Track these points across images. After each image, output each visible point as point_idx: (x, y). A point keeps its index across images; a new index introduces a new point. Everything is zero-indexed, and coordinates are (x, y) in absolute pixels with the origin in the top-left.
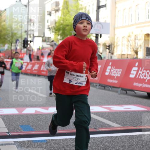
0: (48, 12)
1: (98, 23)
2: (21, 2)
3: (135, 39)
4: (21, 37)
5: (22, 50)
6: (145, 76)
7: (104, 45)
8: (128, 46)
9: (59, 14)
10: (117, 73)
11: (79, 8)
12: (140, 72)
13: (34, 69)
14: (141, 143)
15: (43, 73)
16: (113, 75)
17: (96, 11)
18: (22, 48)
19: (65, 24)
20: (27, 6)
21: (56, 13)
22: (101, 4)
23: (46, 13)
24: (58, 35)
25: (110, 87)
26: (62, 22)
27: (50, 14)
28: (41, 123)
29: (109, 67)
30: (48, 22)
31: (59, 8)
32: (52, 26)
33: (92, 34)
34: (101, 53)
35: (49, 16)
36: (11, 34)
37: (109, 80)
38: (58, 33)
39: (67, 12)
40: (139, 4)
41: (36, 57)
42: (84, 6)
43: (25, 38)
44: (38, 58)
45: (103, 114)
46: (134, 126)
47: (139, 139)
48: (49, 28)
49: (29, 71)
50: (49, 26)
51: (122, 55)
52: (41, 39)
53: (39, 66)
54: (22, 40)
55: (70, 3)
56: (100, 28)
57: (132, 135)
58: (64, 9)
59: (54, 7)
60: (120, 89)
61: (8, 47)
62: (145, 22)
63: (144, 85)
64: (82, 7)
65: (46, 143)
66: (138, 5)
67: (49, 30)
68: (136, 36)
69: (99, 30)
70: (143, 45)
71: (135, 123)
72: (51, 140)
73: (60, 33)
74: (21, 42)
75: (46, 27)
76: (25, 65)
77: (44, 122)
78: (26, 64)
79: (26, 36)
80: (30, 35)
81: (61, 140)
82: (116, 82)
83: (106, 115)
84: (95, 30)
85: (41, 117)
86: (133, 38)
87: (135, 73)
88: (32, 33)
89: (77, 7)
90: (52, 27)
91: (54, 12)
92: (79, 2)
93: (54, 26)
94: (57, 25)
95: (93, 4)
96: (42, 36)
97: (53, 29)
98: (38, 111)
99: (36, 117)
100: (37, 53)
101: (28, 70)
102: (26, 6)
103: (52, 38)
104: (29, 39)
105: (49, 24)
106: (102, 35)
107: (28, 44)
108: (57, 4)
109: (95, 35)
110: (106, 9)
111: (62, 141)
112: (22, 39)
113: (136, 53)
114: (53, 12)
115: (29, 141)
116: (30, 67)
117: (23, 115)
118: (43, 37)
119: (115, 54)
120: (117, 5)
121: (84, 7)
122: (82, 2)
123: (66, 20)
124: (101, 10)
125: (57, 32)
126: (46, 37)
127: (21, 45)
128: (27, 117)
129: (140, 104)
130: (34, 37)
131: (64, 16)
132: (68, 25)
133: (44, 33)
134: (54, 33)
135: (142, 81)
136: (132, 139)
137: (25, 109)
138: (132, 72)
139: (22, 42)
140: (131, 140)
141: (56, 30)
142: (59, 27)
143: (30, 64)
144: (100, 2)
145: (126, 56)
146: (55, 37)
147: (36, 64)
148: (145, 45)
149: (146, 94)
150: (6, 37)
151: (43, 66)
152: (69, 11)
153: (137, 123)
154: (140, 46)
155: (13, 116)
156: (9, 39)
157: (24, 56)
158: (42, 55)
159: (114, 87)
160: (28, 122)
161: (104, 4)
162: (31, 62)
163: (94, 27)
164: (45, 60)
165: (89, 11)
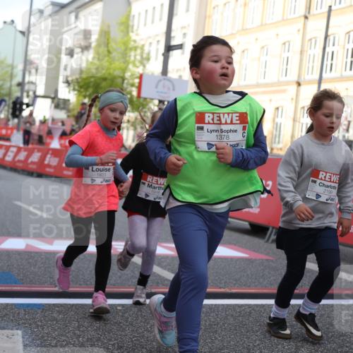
0: (66, 49)
1: (164, 79)
2: (14, 25)
4: (9, 94)
5: (8, 120)
9: (90, 55)
11: (130, 46)
13: (30, 160)
15: (48, 170)
17: (163, 55)
18: (10, 116)
19: (99, 75)
20: (26, 34)
21: (82, 51)
22: (174, 43)
23: (64, 52)
24: (85, 97)
26: (94, 71)
27: (71, 53)
28: (36, 270)
30: (65, 69)
31: (90, 44)
32: (74, 77)
33: (152, 99)
35: (69, 57)
38: (84, 93)
39: (106, 53)
40: (247, 49)
41: (36, 138)
42: (140, 43)
43: (18, 98)
44: (40, 140)
45: (163, 260)
46: (221, 286)
47: (227, 313)
48: (67, 82)
49: (20, 165)
50: (67, 77)
52: (49, 101)
53: (41, 157)
54: (11, 101)
55: (112, 35)
56: (169, 89)
57: (215, 305)
58: (99, 45)
59: (80, 40)
64: (136, 45)
65: (43, 309)
66: (246, 52)
67: (66, 85)
69: (166, 93)
71: (223, 281)
72: (54, 304)
73: (88, 93)
74: (9, 106)
75: (61, 79)
76: (12, 152)
77: (43, 268)
78: (14, 150)
79: (18, 94)
80: (28, 92)
81: (73, 305)
83: (168, 261)
84: (158, 92)
85: (36, 259)
88: (32, 87)
89: (126, 44)
90: (72, 81)
91: (79, 50)
92: (131, 34)
93: (77, 79)
94: (84, 76)
95: (158, 41)
96: (53, 96)
97: (76, 84)
98: (32, 247)
99: (27, 257)
100: (39, 130)
101: (19, 161)
102: (23, 33)
103: (71, 101)
104: (26, 100)
105: (68, 73)
107: (21, 110)
108: (87, 35)
109: (156, 102)
110: (183, 53)
111: (76, 308)
112: (10, 98)
114: (77, 50)
115: (7, 305)
116: (22, 156)
118: (53, 99)
121: (140, 46)
122: (137, 35)
123: (103, 69)
124: (175, 54)
125: (82, 90)
126: (60, 99)
127: (8, 111)
129: (235, 245)
130: (36, 97)
131: (99, 59)
132: (105, 79)
133: (56, 92)
134: (76, 92)
136: (214, 312)
137: (7, 239)
139: (11, 105)
140: (212, 315)
141: (81, 87)
142: (87, 81)
143: (22, 150)
144: (172, 39)
146: (78, 100)
147: (36, 150)
149: (246, 225)
151: (49, 156)
152: (109, 52)
153: (228, 281)
157: (12, 132)
158: (50, 133)
160: (8, 265)
161: (179, 43)
162: (26, 146)
163: (156, 87)
164: (55, 144)
165: (149, 54)
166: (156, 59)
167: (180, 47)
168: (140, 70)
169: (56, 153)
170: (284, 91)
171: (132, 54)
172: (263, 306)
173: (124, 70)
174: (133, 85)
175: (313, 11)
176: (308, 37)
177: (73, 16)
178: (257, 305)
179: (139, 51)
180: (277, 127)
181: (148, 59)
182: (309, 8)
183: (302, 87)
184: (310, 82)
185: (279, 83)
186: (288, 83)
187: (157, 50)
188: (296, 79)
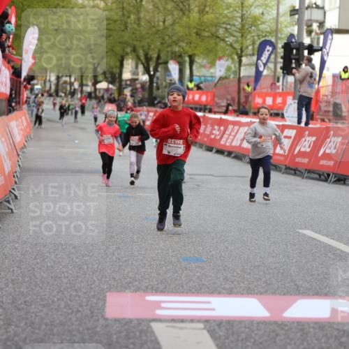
4: (277, 31)
5: (277, 79)
18: (280, 71)
36: (238, 22)
41: (329, 108)
43: (292, 37)
49: (304, 161)
54: (281, 43)
61: (228, 69)
76: (288, 137)
80: (309, 25)
88: (317, 15)
99: (336, 333)
101: (302, 154)
104: (306, 40)
107: (300, 60)
117: (286, 325)
128: (302, 330)
137: (295, 301)
139: (281, 51)
150: (221, 31)
155: (251, 324)
156: (230, 40)
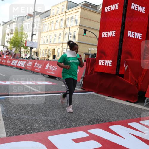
1: (32, 42)
3: (49, 51)
6: (52, 69)
7: (34, 52)
8: (45, 53)
9: (13, 35)
10: (40, 66)
12: (50, 67)
14: (49, 99)
15: (3, 63)
16: (38, 67)
17: (31, 36)
23: (6, 34)
25: (36, 72)
26: (14, 39)
27: (8, 35)
29: (36, 63)
30: (7, 38)
31: (13, 32)
32: (9, 41)
34: (32, 56)
37: (36, 69)
39: (17, 35)
40: (51, 35)
42: (25, 33)
48: (7, 42)
51: (42, 57)
52: (3, 46)
55: (18, 31)
56: (33, 44)
58: (15, 33)
59: (10, 31)
60: (40, 74)
62: (53, 44)
63: (51, 73)
68: (49, 49)
70: (52, 54)
72: (7, 98)
73: (13, 45)
75: (6, 41)
82: (39, 70)
86: (48, 50)
87: (48, 67)
89: (22, 33)
91: (10, 34)
92: (23, 30)
94: (11, 40)
95: (30, 32)
103: (8, 46)
106: (34, 48)
108: (12, 30)
109: (30, 48)
113: (49, 57)
118: (4, 46)
119: (39, 57)
120: (41, 34)
122: (25, 31)
123: (16, 39)
124: (34, 36)
126: (6, 46)
129: (49, 81)
131: (15, 36)
132: (17, 41)
133: (4, 44)
134: (10, 44)
135: (51, 71)
138: (47, 66)
142: (12, 42)
144: (33, 32)
145: (44, 58)
146: (10, 46)
148: (53, 54)
151: (3, 60)
154: (51, 54)
159: (38, 73)
161: (35, 34)
163: (30, 44)
164: (5, 57)
165: (28, 35)
166: (29, 36)
167: (35, 35)
168: (26, 39)
169: (5, 59)
170: (60, 45)
171: (24, 35)
172: (56, 95)
173: (22, 39)
174: (24, 43)
175: (66, 27)
176: (65, 33)
177: (8, 25)
178: (54, 96)
179: (25, 35)
180: (58, 53)
181: (27, 37)
182: (65, 26)
183: (64, 44)
184: (65, 43)
185: (58, 43)
186: (60, 43)
187: (30, 35)
188: (62, 42)
